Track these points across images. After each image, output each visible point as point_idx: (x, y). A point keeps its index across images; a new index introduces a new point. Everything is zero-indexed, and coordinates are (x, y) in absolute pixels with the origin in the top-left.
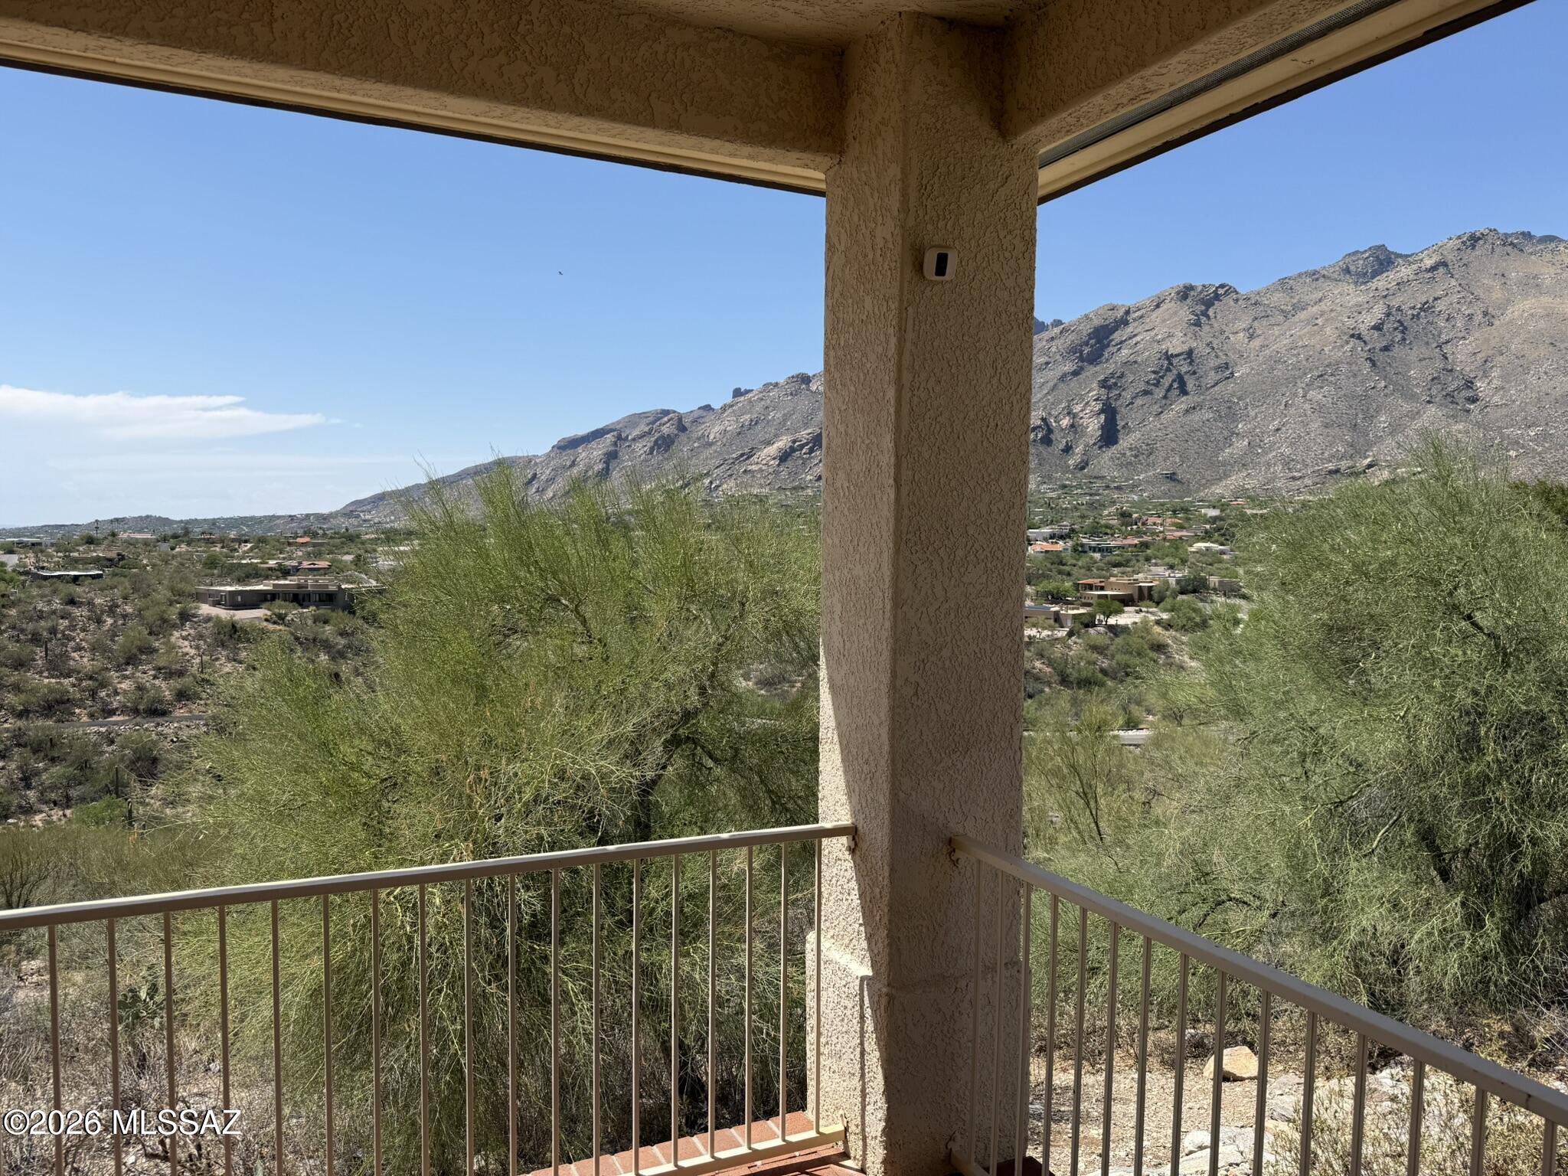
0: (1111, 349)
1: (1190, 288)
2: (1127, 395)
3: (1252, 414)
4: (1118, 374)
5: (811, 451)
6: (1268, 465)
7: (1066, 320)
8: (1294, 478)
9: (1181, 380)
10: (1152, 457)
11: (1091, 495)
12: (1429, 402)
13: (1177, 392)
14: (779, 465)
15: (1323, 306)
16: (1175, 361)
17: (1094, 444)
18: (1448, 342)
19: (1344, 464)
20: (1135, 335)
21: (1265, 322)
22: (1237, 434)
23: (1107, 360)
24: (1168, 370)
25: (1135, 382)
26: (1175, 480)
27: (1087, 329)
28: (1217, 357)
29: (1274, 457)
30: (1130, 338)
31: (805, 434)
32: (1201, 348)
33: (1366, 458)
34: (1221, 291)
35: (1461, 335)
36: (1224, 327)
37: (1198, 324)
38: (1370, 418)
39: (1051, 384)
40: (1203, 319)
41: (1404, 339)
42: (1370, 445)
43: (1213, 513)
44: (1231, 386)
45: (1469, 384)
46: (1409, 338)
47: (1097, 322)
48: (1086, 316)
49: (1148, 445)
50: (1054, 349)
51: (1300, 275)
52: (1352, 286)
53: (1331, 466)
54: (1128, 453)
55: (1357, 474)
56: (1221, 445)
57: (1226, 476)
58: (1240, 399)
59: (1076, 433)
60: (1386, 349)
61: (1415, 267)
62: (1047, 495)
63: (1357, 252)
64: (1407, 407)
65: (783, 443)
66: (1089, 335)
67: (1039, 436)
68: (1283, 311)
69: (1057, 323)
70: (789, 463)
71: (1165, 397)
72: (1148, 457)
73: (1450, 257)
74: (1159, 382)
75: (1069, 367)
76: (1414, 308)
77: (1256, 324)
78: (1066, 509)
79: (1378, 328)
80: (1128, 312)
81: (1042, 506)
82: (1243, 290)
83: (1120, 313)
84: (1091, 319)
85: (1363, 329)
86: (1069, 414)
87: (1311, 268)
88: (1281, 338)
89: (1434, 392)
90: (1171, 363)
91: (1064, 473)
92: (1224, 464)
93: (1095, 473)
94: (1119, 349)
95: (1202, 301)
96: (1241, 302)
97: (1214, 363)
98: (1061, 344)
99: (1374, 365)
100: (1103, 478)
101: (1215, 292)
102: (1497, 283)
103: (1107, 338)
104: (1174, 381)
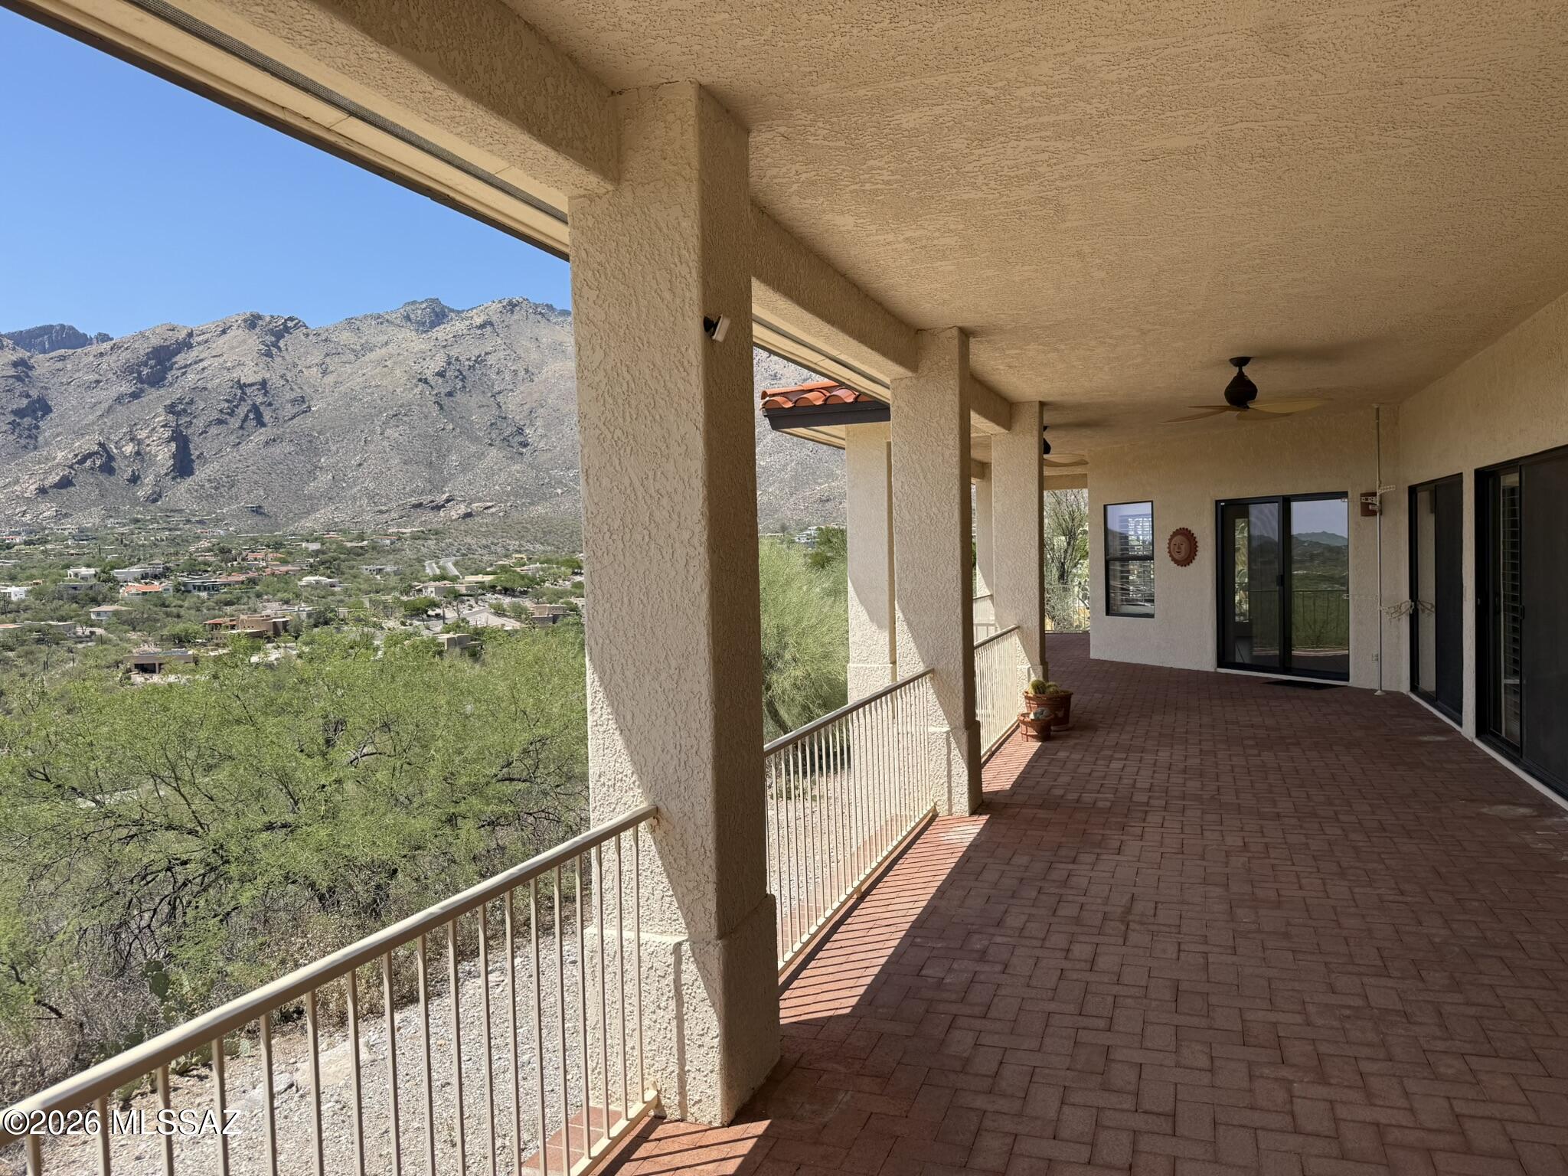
0: (174, 372)
1: (259, 317)
2: (199, 423)
3: (334, 448)
4: (187, 400)
6: (354, 498)
7: (117, 337)
8: (381, 512)
9: (255, 408)
10: (234, 490)
11: (170, 530)
12: (490, 445)
13: (253, 423)
15: (392, 348)
16: (248, 391)
17: (166, 474)
18: (500, 393)
19: (426, 499)
20: (201, 360)
21: (336, 359)
22: (321, 468)
23: (171, 384)
24: (242, 399)
25: (205, 412)
26: (262, 514)
27: (143, 348)
28: (292, 390)
29: (359, 491)
30: (196, 363)
32: (275, 381)
33: (444, 493)
34: (290, 324)
35: (509, 387)
36: (296, 360)
37: (269, 354)
38: (442, 457)
39: (105, 405)
40: (274, 350)
41: (464, 387)
42: (445, 481)
43: (315, 546)
44: (308, 421)
45: (520, 431)
46: (469, 386)
47: (155, 341)
48: (142, 335)
49: (228, 477)
50: (104, 366)
51: (366, 317)
52: (414, 333)
53: (414, 500)
54: (207, 485)
55: (438, 508)
56: (305, 478)
57: (314, 509)
58: (319, 433)
60: (450, 394)
61: (467, 323)
62: (116, 531)
63: (414, 303)
64: (473, 448)
66: (147, 354)
67: (98, 463)
68: (353, 350)
69: (104, 338)
71: (241, 428)
72: (230, 489)
73: (495, 319)
74: (233, 411)
75: (126, 388)
76: (469, 359)
77: (328, 360)
78: (143, 545)
79: (441, 374)
80: (190, 335)
81: (112, 543)
82: (313, 326)
83: (183, 334)
84: (148, 338)
85: (429, 374)
86: (132, 440)
87: (375, 312)
88: (354, 376)
89: (494, 436)
90: (244, 393)
91: (133, 505)
92: (311, 497)
93: (171, 506)
94: (184, 373)
95: (272, 332)
96: (311, 337)
97: (289, 396)
98: (113, 361)
99: (442, 408)
100: (181, 511)
101: (284, 324)
102: (533, 346)
103: (169, 359)
104: (249, 411)
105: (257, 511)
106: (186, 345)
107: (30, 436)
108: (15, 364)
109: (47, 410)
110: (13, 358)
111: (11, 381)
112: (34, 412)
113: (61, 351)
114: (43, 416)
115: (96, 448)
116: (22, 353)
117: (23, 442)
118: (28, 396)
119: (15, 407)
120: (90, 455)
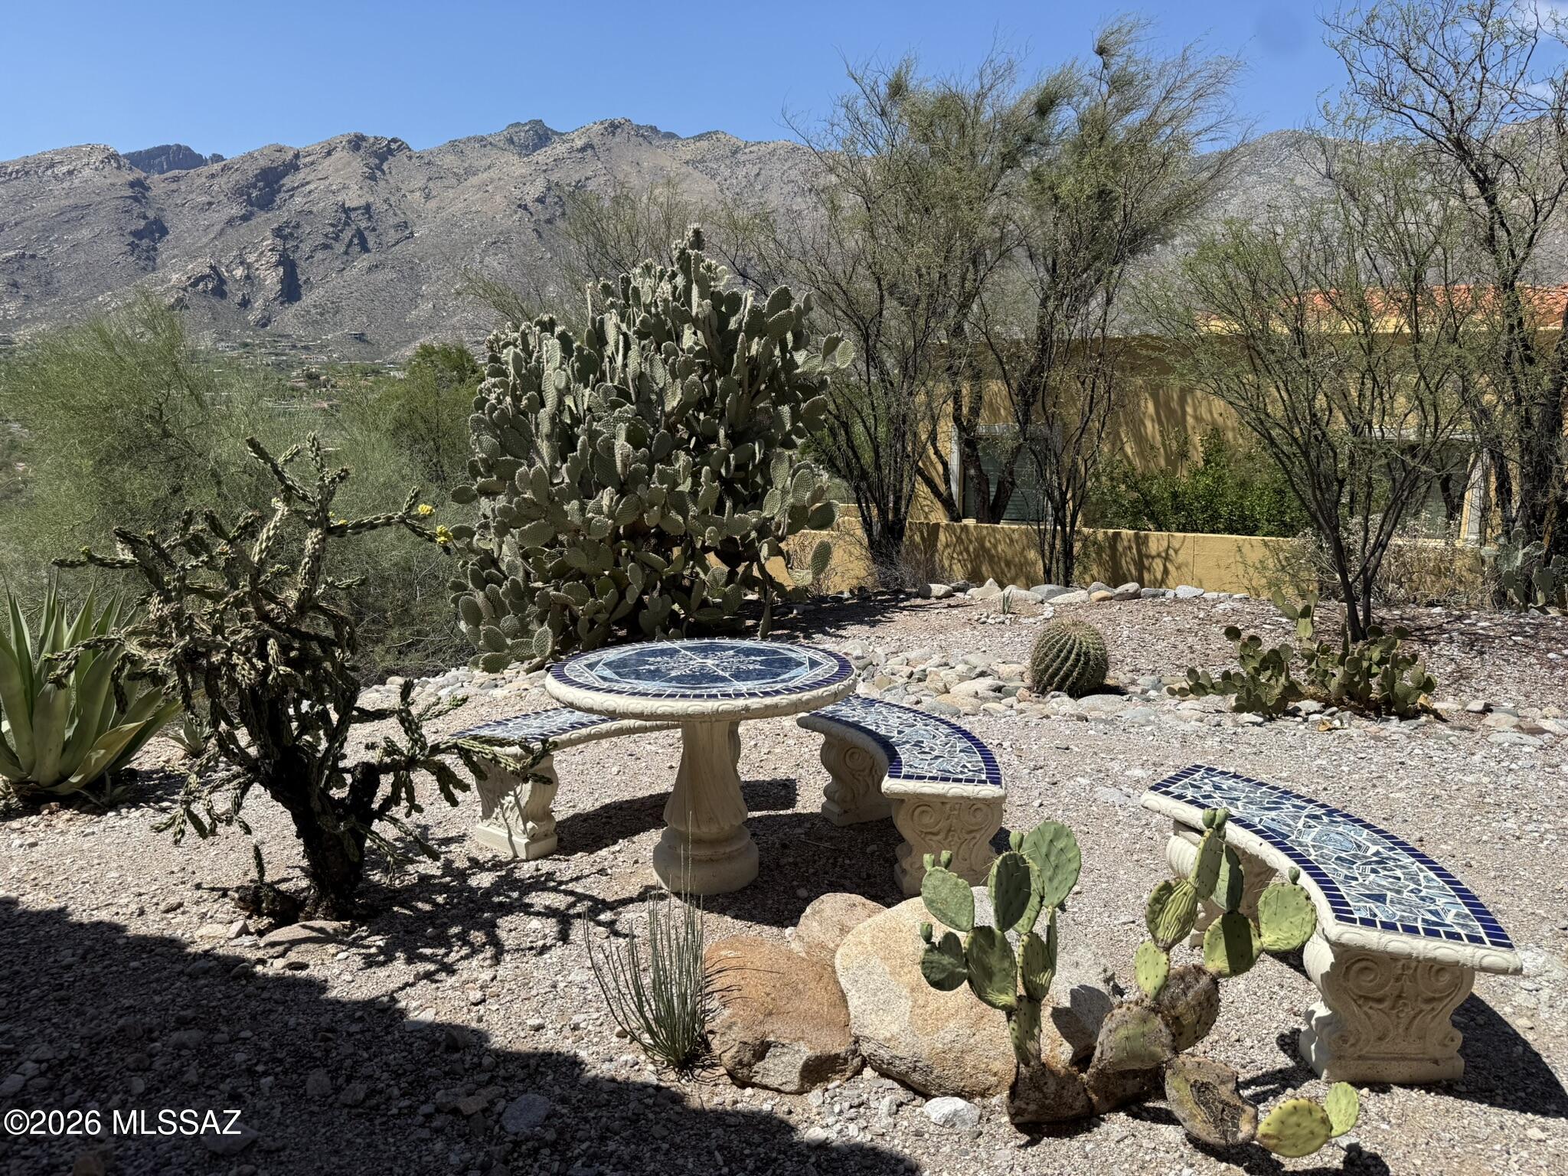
0: (282, 195)
1: (363, 138)
2: (306, 248)
3: (434, 276)
4: (294, 223)
6: (454, 328)
7: (229, 156)
9: (359, 233)
10: (339, 316)
11: (276, 355)
13: (358, 249)
15: (493, 173)
16: (353, 215)
17: (275, 299)
20: (308, 183)
21: (439, 183)
22: (422, 296)
23: (280, 208)
24: (347, 224)
25: (312, 235)
26: (364, 341)
27: (252, 170)
28: (395, 214)
29: (459, 320)
30: (303, 185)
32: (379, 206)
34: (394, 146)
36: (399, 184)
37: (373, 178)
39: (217, 228)
40: (378, 174)
41: (564, 214)
44: (412, 247)
47: (263, 163)
48: (251, 155)
49: (333, 302)
50: (216, 188)
51: (469, 139)
52: (516, 157)
54: (313, 311)
56: (407, 306)
57: (415, 338)
58: (420, 260)
59: (252, 285)
60: (549, 221)
61: (568, 145)
62: (227, 354)
63: (518, 124)
66: (256, 176)
67: (210, 286)
68: (455, 174)
69: (217, 158)
71: (346, 253)
72: (334, 315)
73: (596, 141)
74: (338, 236)
75: (236, 210)
76: (569, 185)
77: (431, 184)
79: (540, 200)
80: (297, 156)
82: (417, 147)
83: (290, 156)
84: (257, 159)
85: (529, 200)
86: (242, 263)
87: (479, 134)
88: (455, 201)
90: (348, 217)
91: (244, 329)
92: (411, 326)
93: (280, 331)
94: (292, 196)
95: (375, 154)
96: (414, 160)
97: (393, 221)
98: (224, 183)
99: (540, 236)
100: (288, 336)
101: (388, 145)
102: (633, 171)
103: (277, 182)
104: (353, 236)
105: (360, 338)
106: (293, 166)
107: (148, 258)
108: (132, 185)
109: (164, 231)
110: (130, 178)
111: (129, 201)
112: (152, 233)
113: (176, 172)
114: (160, 238)
115: (208, 271)
116: (139, 174)
117: (142, 264)
118: (145, 217)
119: (133, 228)
120: (203, 278)
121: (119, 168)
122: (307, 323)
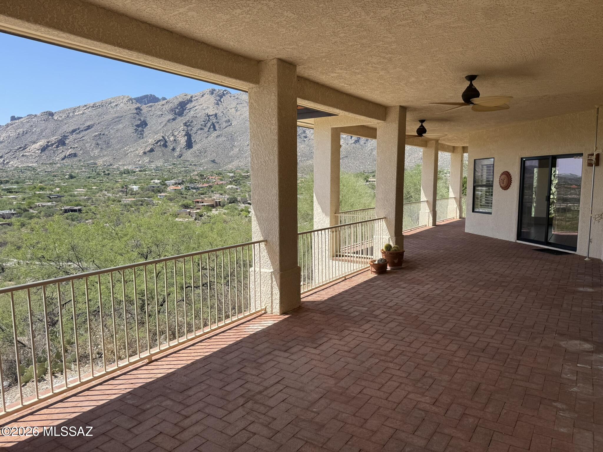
0: (186, 111)
1: (215, 90)
2: (195, 129)
3: (239, 139)
4: (190, 121)
5: (57, 147)
6: (246, 157)
7: (168, 98)
9: (213, 124)
10: (206, 154)
11: (185, 168)
13: (212, 129)
14: (41, 153)
16: (211, 117)
17: (184, 148)
20: (195, 106)
21: (241, 105)
22: (235, 146)
23: (185, 115)
24: (209, 121)
25: (197, 125)
26: (215, 162)
27: (176, 102)
28: (225, 117)
29: (248, 155)
30: (193, 107)
31: (53, 139)
32: (220, 114)
34: (225, 92)
36: (227, 106)
37: (218, 104)
39: (164, 123)
40: (220, 102)
43: (232, 175)
44: (231, 128)
47: (180, 100)
48: (176, 97)
49: (204, 149)
50: (164, 109)
54: (197, 152)
56: (230, 150)
57: (232, 161)
58: (235, 133)
59: (176, 143)
62: (167, 167)
65: (42, 143)
66: (178, 104)
67: (162, 143)
68: (246, 102)
69: (164, 99)
70: (46, 152)
71: (208, 131)
72: (204, 153)
74: (206, 125)
75: (171, 117)
77: (238, 106)
78: (176, 173)
80: (192, 97)
81: (166, 172)
83: (189, 97)
84: (178, 99)
86: (173, 135)
88: (247, 112)
90: (209, 118)
91: (173, 159)
92: (231, 157)
93: (185, 159)
94: (190, 111)
95: (219, 96)
96: (232, 97)
97: (225, 119)
98: (167, 107)
100: (188, 161)
101: (223, 92)
103: (185, 106)
104: (211, 125)
105: (213, 161)
106: (190, 101)
107: (141, 134)
108: (136, 109)
109: (146, 125)
110: (136, 107)
111: (135, 115)
112: (142, 125)
113: (151, 104)
114: (145, 127)
115: (161, 138)
116: (138, 105)
117: (139, 136)
118: (140, 120)
119: (136, 124)
120: (160, 141)
121: (132, 103)
122: (195, 156)
